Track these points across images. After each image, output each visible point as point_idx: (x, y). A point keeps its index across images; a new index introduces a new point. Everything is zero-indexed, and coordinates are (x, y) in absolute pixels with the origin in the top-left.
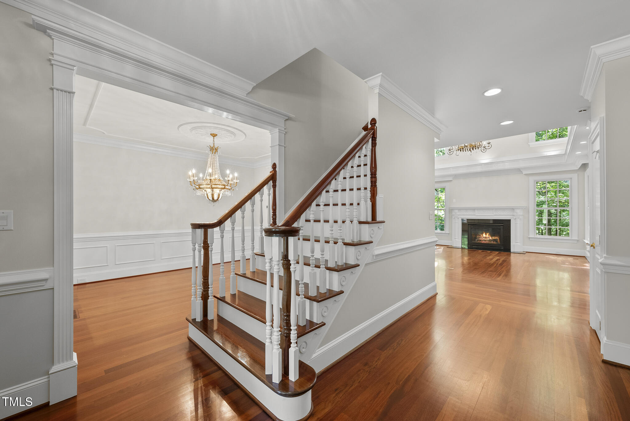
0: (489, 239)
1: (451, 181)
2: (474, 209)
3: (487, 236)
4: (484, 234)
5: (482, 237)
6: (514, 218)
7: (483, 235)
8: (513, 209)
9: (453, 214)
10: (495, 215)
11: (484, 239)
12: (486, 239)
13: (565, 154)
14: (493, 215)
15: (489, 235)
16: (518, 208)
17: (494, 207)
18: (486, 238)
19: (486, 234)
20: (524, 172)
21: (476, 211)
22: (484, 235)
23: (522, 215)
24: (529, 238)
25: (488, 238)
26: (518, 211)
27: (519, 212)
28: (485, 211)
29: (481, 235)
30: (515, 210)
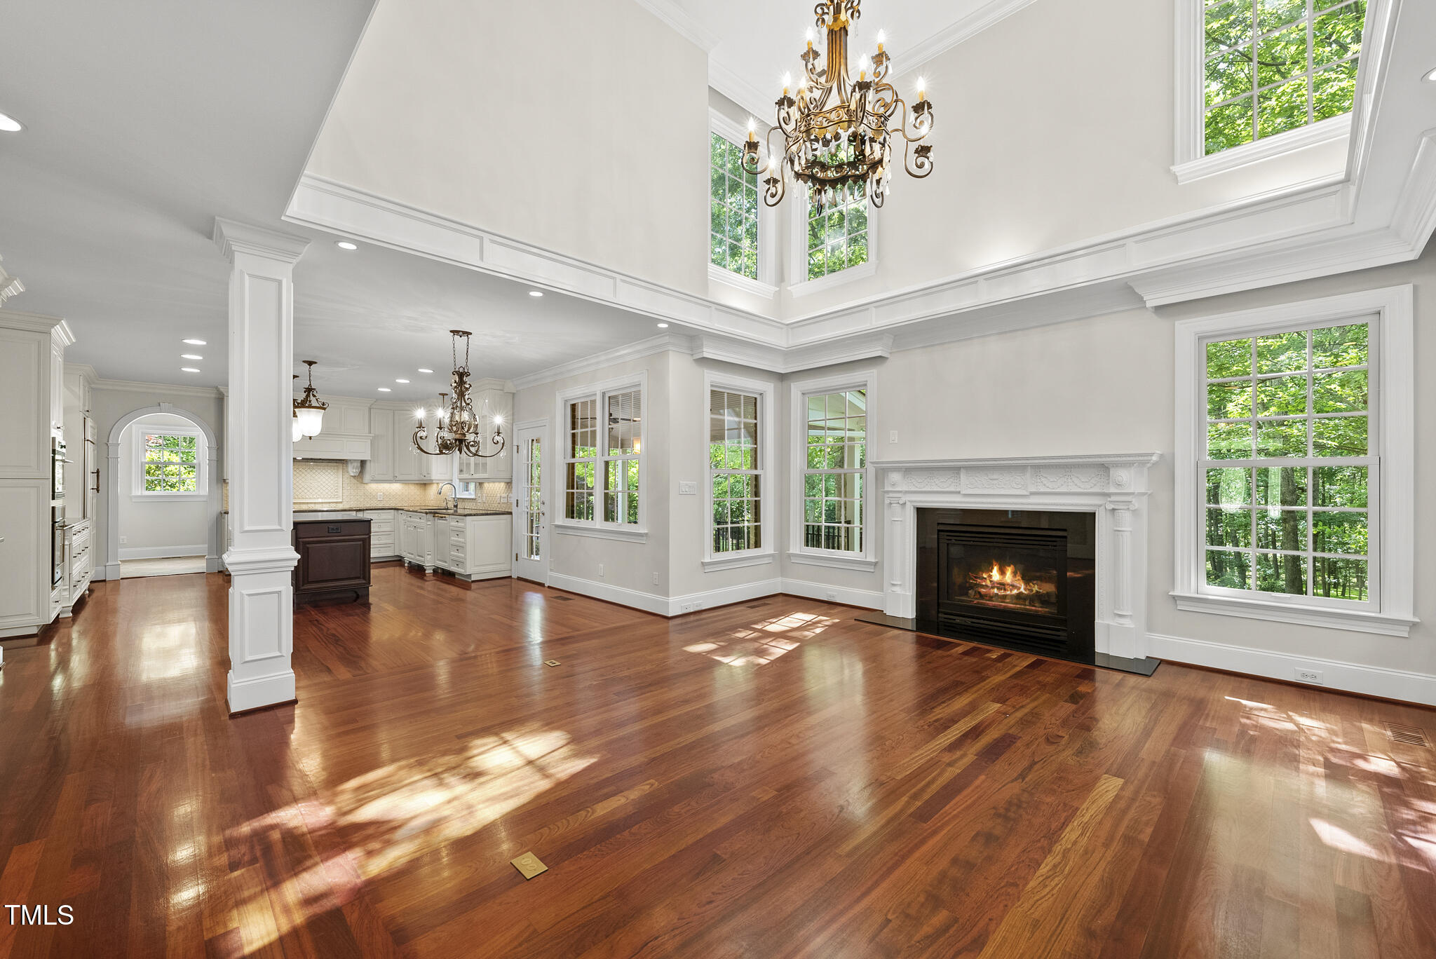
0: (1015, 592)
1: (879, 359)
2: (954, 469)
3: (1009, 577)
4: (996, 568)
5: (988, 583)
6: (1110, 506)
7: (990, 576)
8: (1102, 467)
9: (886, 489)
10: (1032, 494)
11: (996, 591)
12: (1002, 593)
13: (1347, 180)
14: (1026, 493)
15: (1014, 574)
16: (1125, 462)
17: (1027, 459)
18: (1002, 585)
19: (1002, 572)
20: (1153, 300)
21: (963, 475)
22: (995, 575)
23: (1144, 494)
24: (1174, 598)
25: (1014, 586)
26: (1122, 475)
27: (1130, 481)
28: (995, 476)
29: (985, 576)
30: (1112, 472)
